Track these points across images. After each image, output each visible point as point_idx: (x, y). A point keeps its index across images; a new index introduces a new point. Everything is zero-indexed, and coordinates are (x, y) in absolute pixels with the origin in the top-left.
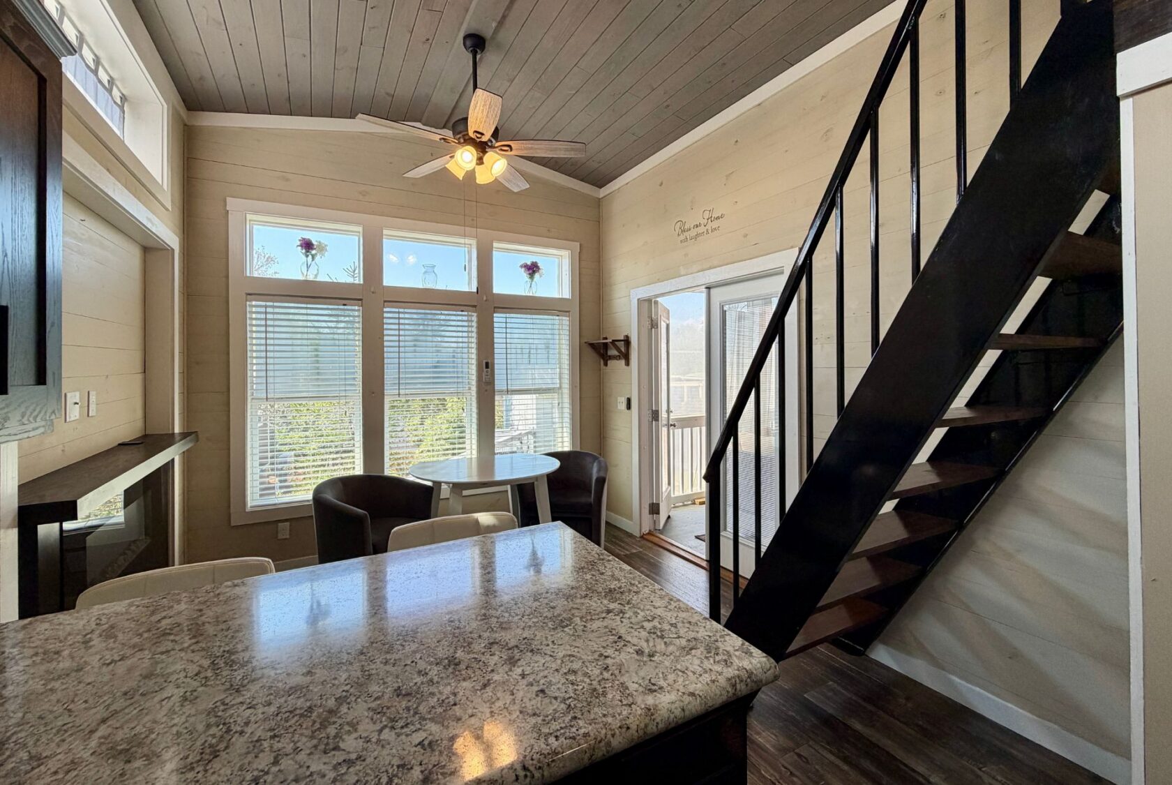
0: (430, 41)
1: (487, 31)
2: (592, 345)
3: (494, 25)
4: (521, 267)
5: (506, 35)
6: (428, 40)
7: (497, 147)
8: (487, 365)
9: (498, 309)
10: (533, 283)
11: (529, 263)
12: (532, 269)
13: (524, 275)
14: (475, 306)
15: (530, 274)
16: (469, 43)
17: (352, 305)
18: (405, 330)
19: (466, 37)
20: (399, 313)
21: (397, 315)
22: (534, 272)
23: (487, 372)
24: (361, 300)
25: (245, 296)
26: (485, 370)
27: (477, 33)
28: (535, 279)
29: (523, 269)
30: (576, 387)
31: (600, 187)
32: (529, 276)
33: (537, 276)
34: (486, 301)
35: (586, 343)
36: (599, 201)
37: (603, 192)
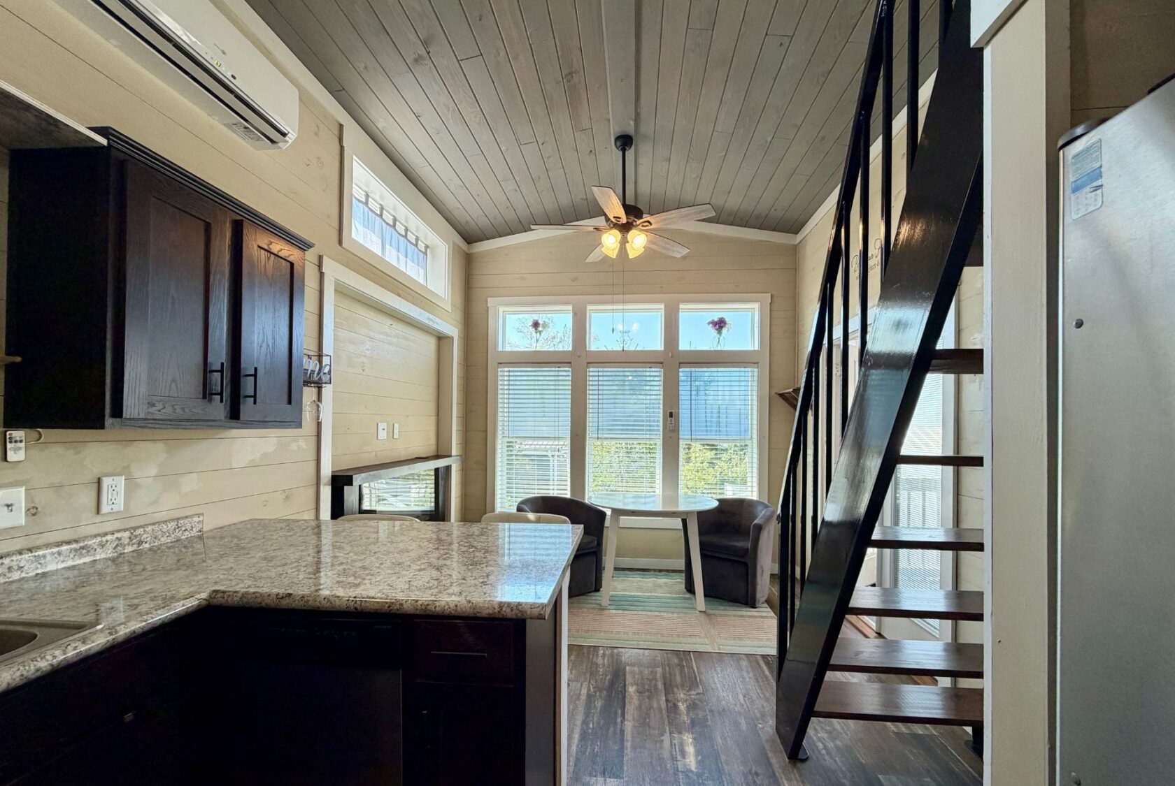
0: (593, 152)
1: (630, 129)
2: (782, 395)
3: (632, 123)
4: (709, 323)
5: (646, 128)
6: (591, 151)
7: (639, 225)
8: (671, 415)
9: (681, 364)
10: (721, 338)
11: (716, 320)
12: (720, 325)
13: (712, 331)
14: (662, 363)
15: (717, 330)
16: (618, 144)
17: (563, 367)
18: (603, 385)
19: (617, 139)
20: (598, 372)
21: (597, 374)
22: (721, 328)
23: (671, 421)
24: (570, 363)
25: (496, 364)
26: (669, 419)
27: (623, 134)
28: (723, 335)
29: (711, 325)
30: (764, 437)
31: (797, 232)
32: (716, 331)
33: (724, 331)
34: (672, 357)
35: (776, 393)
36: (795, 250)
37: (799, 237)
